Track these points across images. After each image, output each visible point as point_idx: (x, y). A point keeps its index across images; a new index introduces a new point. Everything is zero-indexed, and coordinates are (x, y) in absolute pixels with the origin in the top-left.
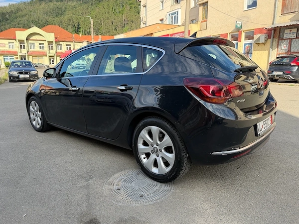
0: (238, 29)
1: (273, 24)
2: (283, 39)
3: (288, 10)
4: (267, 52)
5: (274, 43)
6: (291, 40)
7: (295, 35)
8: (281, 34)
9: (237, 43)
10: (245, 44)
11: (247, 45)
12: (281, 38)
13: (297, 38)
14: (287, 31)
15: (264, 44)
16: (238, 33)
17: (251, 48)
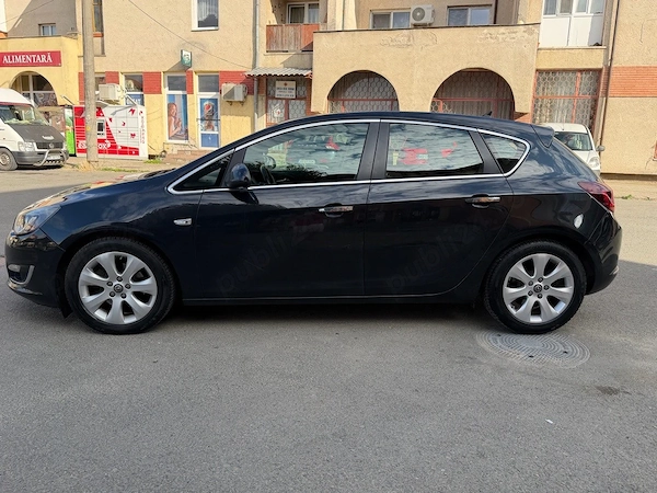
0: (184, 67)
1: (254, 66)
2: (274, 98)
3: (277, 44)
4: (248, 119)
5: (260, 103)
6: (287, 100)
7: (294, 93)
8: (270, 88)
9: (185, 97)
10: (202, 100)
11: (207, 103)
12: (270, 97)
13: (297, 98)
14: (279, 84)
15: (242, 103)
16: (184, 74)
17: (215, 108)
